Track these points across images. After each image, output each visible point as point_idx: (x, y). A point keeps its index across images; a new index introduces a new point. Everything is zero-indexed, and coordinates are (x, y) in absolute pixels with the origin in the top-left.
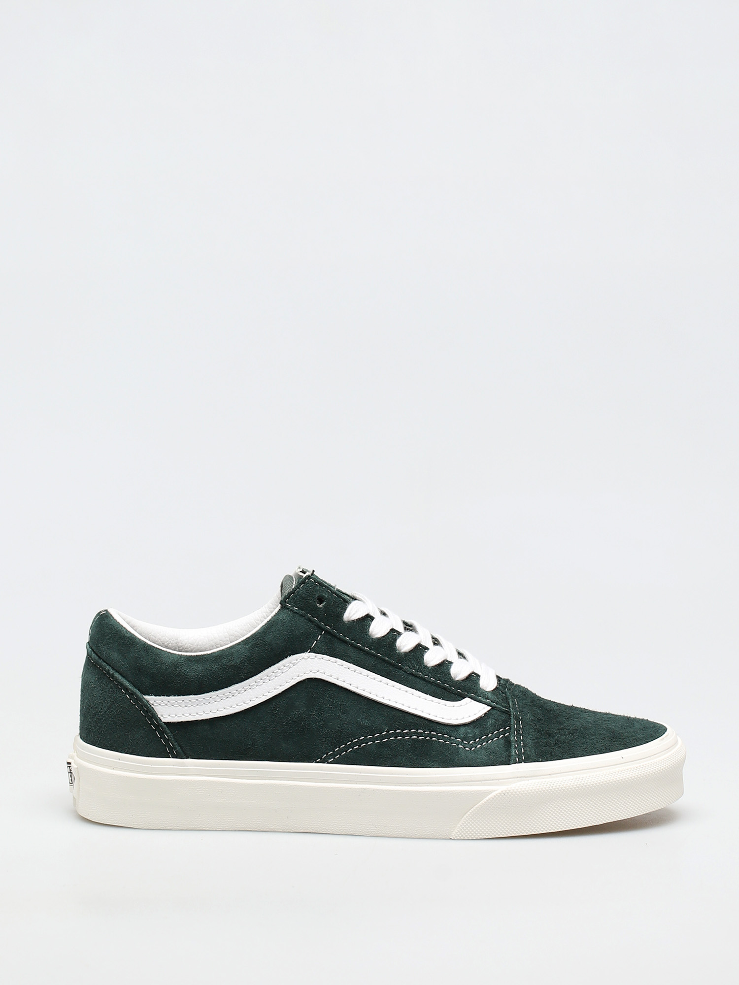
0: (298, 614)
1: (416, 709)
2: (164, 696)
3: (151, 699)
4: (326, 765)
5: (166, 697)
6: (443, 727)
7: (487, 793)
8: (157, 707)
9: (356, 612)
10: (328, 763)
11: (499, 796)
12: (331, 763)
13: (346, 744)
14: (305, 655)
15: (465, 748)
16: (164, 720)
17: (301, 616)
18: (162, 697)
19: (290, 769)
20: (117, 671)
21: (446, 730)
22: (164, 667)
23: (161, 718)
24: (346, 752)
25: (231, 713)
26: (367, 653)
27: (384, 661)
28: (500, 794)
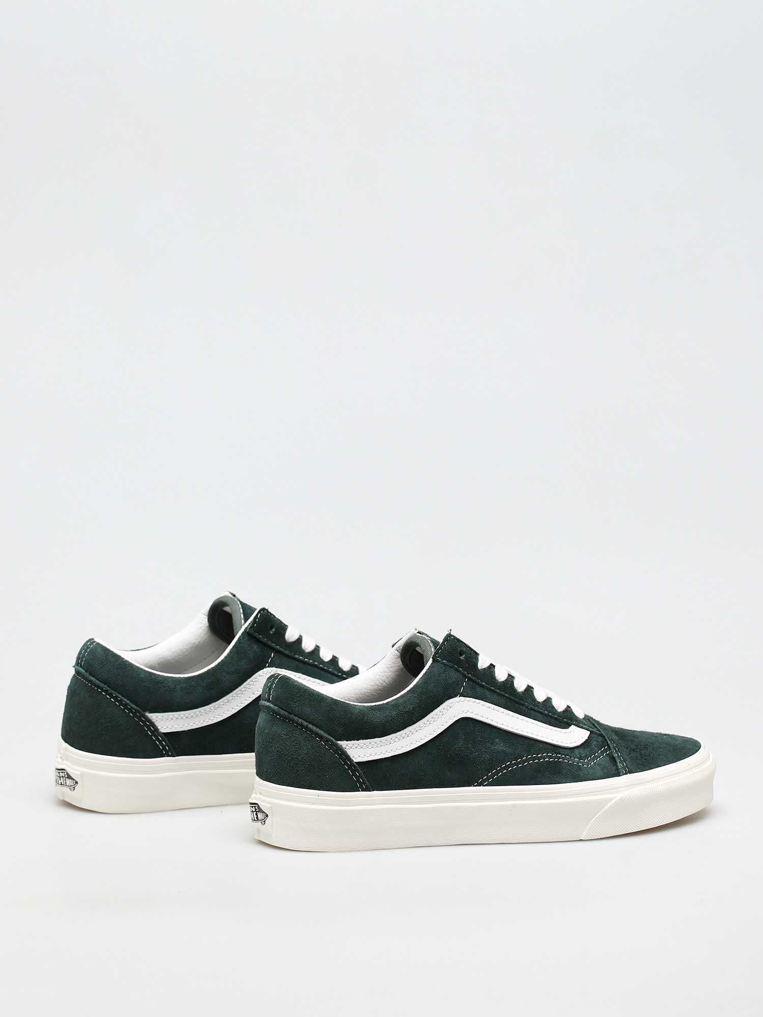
0: (448, 665)
1: (543, 737)
2: (354, 740)
3: (343, 744)
4: (482, 788)
5: (356, 741)
6: (564, 750)
7: (610, 800)
8: (349, 750)
9: (485, 661)
10: (483, 786)
11: (618, 802)
12: (486, 785)
13: (496, 770)
14: (458, 699)
15: (583, 765)
16: (355, 760)
17: (451, 667)
18: (353, 742)
19: (454, 793)
20: (310, 723)
21: (567, 752)
22: (354, 717)
23: (353, 759)
24: (497, 775)
25: (407, 751)
26: (499, 694)
27: (511, 699)
28: (619, 800)
